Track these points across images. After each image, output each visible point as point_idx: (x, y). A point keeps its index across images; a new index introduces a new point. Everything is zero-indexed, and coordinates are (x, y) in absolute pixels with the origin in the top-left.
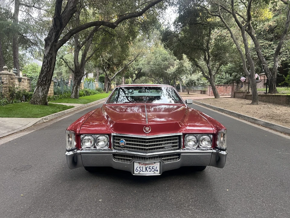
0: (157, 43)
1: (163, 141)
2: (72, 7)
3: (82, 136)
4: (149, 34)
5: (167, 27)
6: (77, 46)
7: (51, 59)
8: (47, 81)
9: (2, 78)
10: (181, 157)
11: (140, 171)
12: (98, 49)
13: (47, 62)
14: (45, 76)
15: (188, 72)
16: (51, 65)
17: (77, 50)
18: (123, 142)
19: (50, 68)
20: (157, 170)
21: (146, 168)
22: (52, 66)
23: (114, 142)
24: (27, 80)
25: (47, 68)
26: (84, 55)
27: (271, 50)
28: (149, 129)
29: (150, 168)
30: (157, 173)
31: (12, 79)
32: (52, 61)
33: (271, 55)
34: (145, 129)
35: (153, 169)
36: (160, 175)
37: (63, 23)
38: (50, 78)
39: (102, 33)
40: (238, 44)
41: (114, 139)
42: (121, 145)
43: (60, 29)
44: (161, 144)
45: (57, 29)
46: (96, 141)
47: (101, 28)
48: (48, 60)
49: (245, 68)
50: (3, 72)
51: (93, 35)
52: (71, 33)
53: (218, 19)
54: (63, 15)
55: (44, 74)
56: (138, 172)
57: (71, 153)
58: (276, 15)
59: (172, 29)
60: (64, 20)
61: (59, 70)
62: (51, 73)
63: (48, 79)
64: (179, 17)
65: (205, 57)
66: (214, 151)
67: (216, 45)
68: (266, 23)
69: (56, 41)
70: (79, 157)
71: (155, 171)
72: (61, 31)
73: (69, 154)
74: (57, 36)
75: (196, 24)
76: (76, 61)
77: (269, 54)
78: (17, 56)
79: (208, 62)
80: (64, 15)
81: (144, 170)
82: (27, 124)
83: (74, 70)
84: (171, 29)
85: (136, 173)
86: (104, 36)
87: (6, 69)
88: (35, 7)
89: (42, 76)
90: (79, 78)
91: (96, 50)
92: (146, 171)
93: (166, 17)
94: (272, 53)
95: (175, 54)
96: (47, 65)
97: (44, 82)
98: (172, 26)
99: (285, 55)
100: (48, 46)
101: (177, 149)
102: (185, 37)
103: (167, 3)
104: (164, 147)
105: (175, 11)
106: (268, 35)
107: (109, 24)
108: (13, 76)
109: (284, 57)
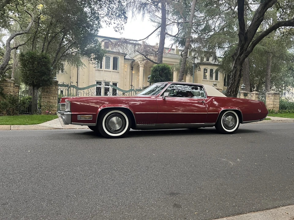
7: (236, 72)
16: (235, 78)
19: (235, 81)
22: (237, 78)
24: (255, 94)
25: (232, 81)
32: (236, 74)
38: (234, 89)
48: (233, 73)
55: (230, 86)
62: (235, 84)
63: (232, 90)
69: (241, 54)
74: (243, 49)
89: (228, 88)
96: (232, 78)
100: (234, 60)
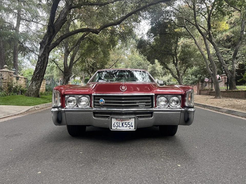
0: (133, 51)
1: (137, 100)
2: (63, 17)
3: (66, 96)
4: (126, 43)
5: (141, 37)
6: (67, 51)
7: (44, 59)
8: (40, 77)
9: (3, 75)
10: (154, 115)
11: (117, 126)
12: (84, 54)
13: (41, 61)
14: (38, 73)
15: (159, 74)
17: (66, 55)
18: (102, 101)
19: (43, 66)
20: (132, 126)
21: (122, 124)
22: (45, 65)
23: (94, 102)
24: (23, 79)
25: (41, 66)
26: (72, 59)
27: (229, 56)
28: (125, 88)
29: (126, 123)
30: (133, 129)
31: (11, 76)
32: (45, 61)
33: (230, 59)
34: (121, 88)
35: (128, 124)
36: (135, 130)
37: (56, 30)
38: (42, 75)
39: (88, 41)
40: (201, 49)
41: (94, 99)
42: (100, 103)
43: (53, 35)
44: (136, 103)
45: (50, 35)
46: (79, 101)
47: (86, 38)
48: (41, 60)
49: (208, 68)
50: (3, 70)
51: (80, 42)
52: (61, 37)
53: (183, 30)
54: (55, 24)
55: (38, 71)
56: (116, 127)
57: (56, 109)
58: (232, 27)
59: (146, 38)
60: (57, 28)
61: (51, 74)
62: (44, 70)
63: (41, 75)
64: (151, 28)
65: (174, 60)
66: (183, 109)
67: (183, 51)
68: (224, 34)
69: (49, 44)
70: (63, 114)
71: (130, 127)
72: (53, 36)
73: (54, 110)
74: (50, 40)
75: (166, 34)
76: (65, 63)
77: (228, 58)
78: (16, 60)
79: (176, 65)
80: (57, 24)
81: (121, 125)
82: (21, 110)
83: (63, 71)
84: (144, 39)
85: (114, 128)
86: (89, 44)
87: (6, 67)
88: (34, 22)
89: (36, 73)
90: (67, 77)
91: (82, 55)
92: (122, 127)
93: (140, 28)
94: (230, 58)
95: (149, 59)
96: (41, 64)
97: (38, 78)
98: (145, 36)
99: (242, 59)
100: (42, 48)
101: (149, 108)
102: (156, 44)
103: (141, 17)
104: (138, 105)
105: (147, 23)
106: (226, 43)
107: (93, 31)
108: (12, 73)
109: (241, 61)
